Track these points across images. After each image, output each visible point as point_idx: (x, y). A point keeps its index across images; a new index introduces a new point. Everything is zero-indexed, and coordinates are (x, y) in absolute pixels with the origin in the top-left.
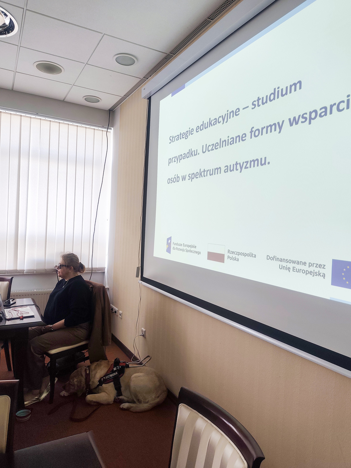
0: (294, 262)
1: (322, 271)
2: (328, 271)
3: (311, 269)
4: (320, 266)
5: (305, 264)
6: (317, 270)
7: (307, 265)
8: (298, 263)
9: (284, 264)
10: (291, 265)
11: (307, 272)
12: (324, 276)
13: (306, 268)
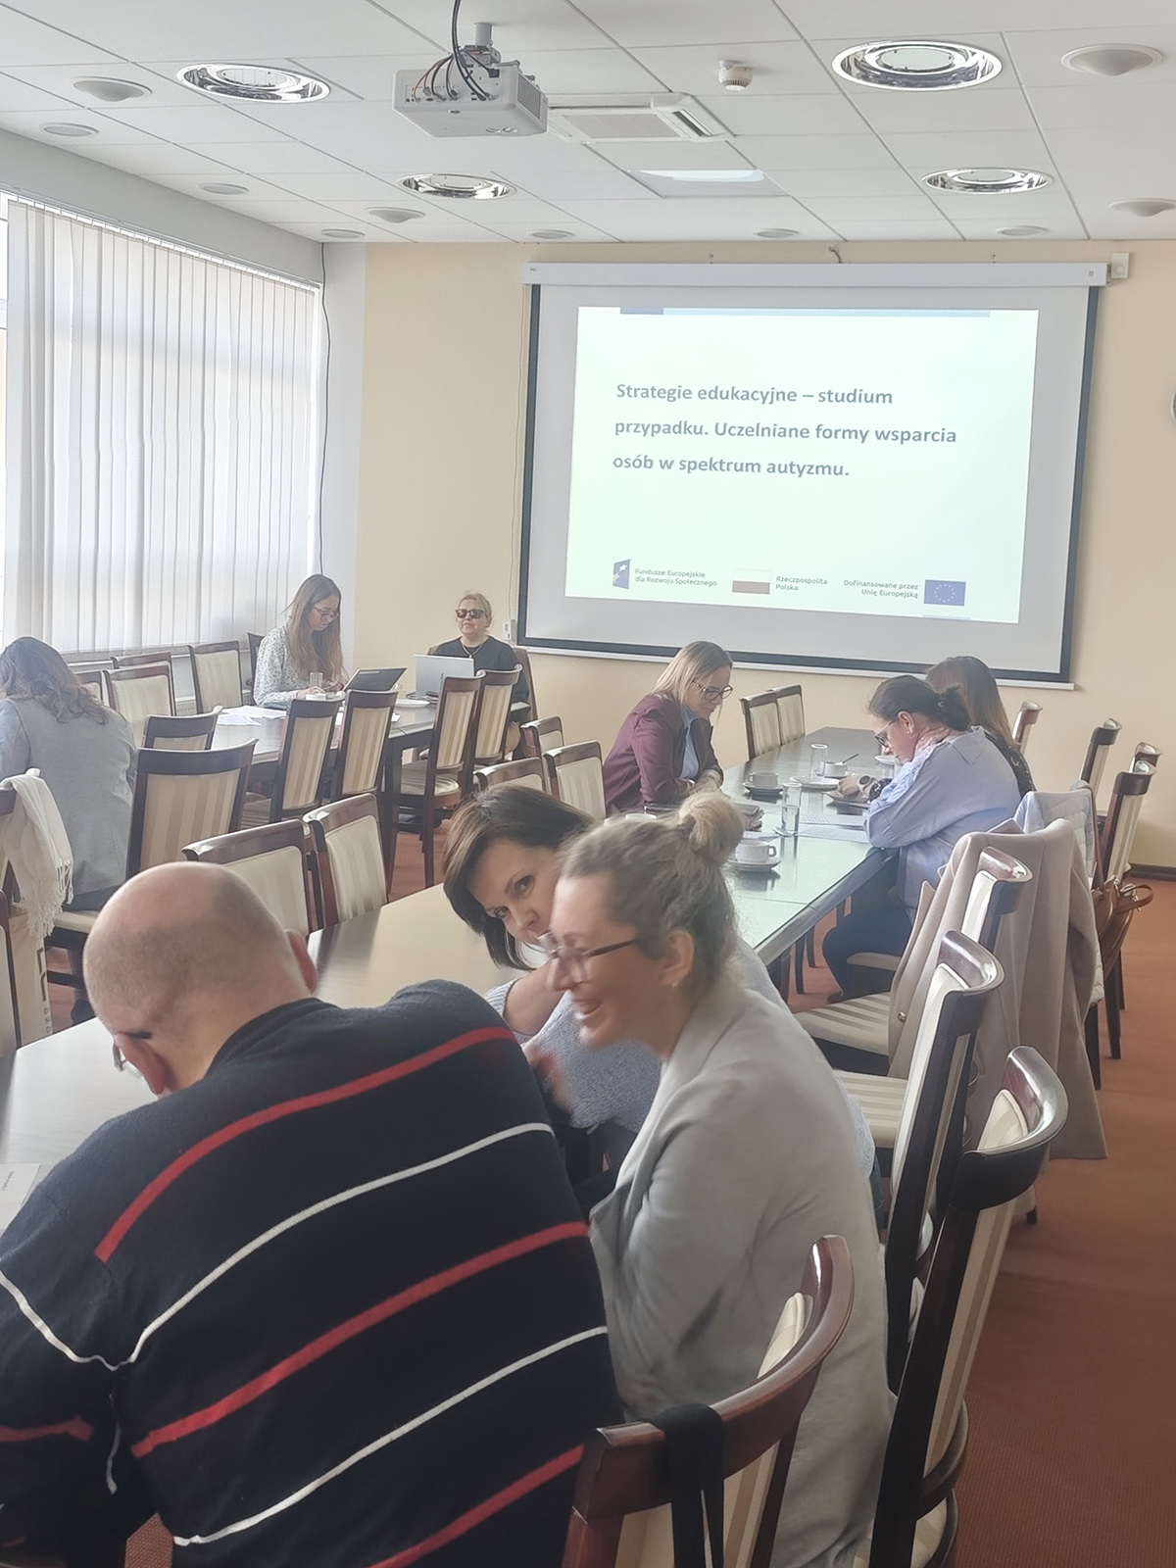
0: (882, 585)
1: (914, 591)
2: (921, 592)
3: (903, 591)
4: (912, 587)
5: (895, 586)
6: (908, 591)
7: (898, 587)
8: (887, 586)
9: (869, 588)
10: (878, 589)
11: (897, 595)
12: (916, 596)
13: (895, 590)
